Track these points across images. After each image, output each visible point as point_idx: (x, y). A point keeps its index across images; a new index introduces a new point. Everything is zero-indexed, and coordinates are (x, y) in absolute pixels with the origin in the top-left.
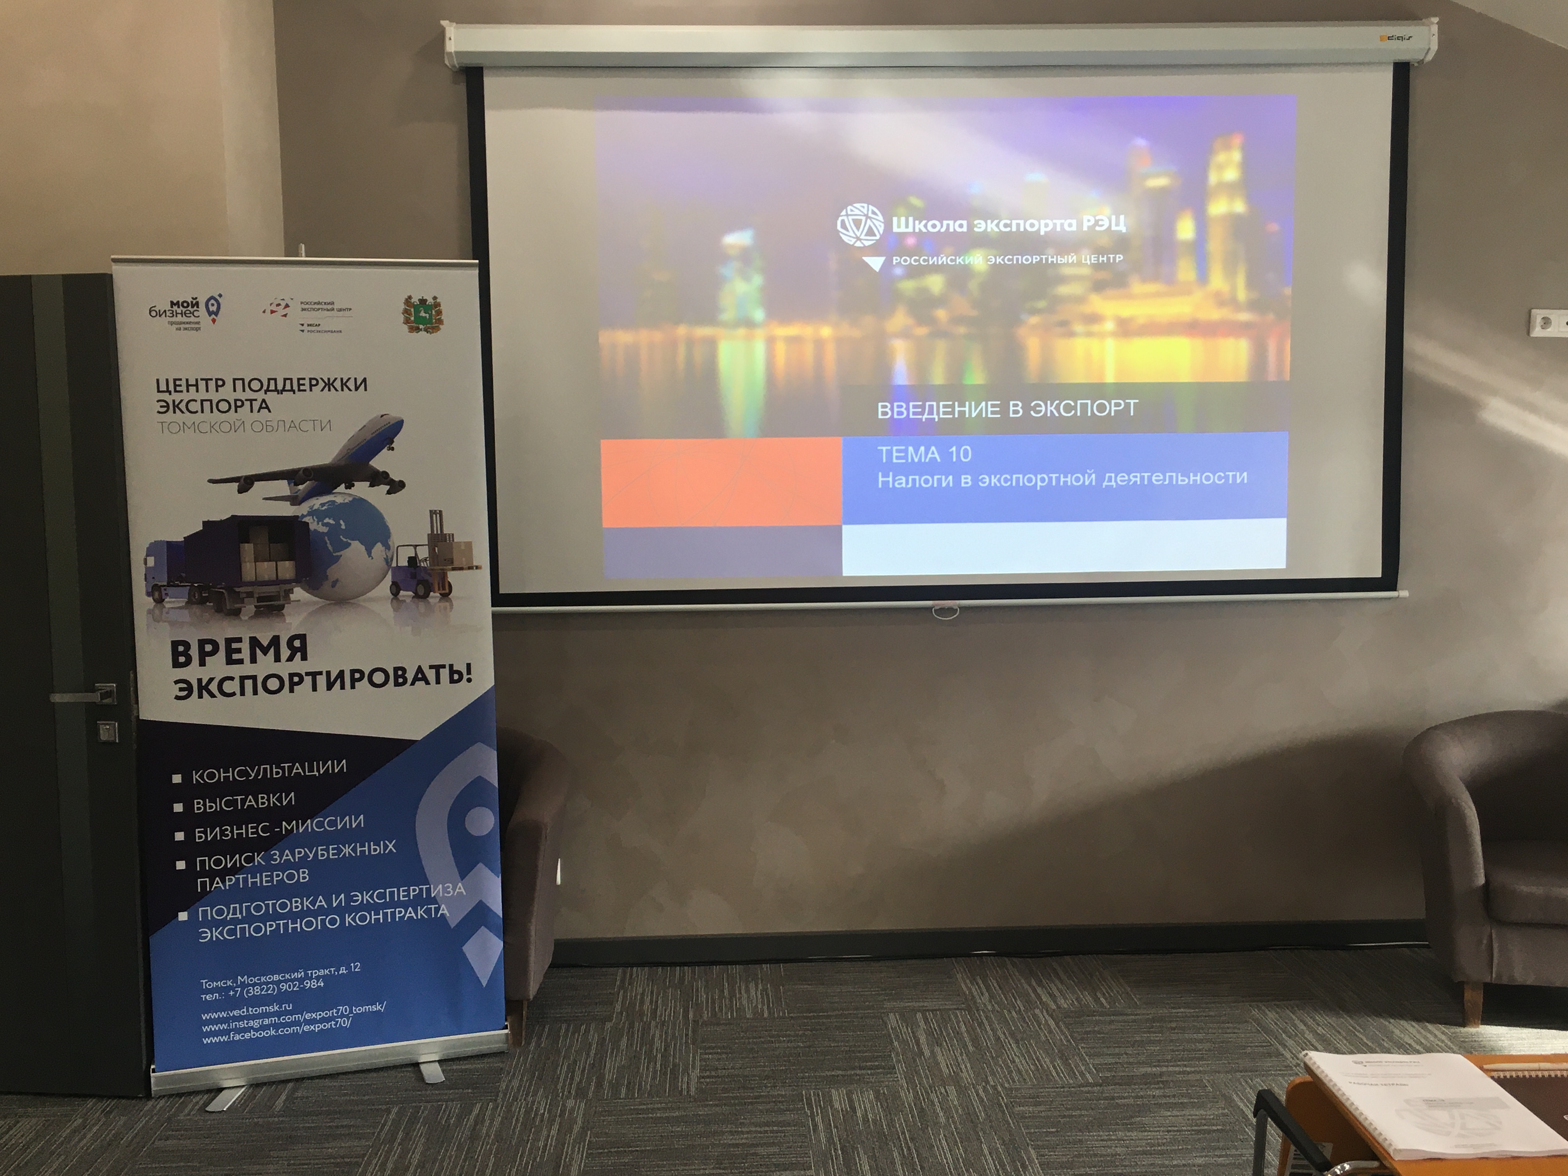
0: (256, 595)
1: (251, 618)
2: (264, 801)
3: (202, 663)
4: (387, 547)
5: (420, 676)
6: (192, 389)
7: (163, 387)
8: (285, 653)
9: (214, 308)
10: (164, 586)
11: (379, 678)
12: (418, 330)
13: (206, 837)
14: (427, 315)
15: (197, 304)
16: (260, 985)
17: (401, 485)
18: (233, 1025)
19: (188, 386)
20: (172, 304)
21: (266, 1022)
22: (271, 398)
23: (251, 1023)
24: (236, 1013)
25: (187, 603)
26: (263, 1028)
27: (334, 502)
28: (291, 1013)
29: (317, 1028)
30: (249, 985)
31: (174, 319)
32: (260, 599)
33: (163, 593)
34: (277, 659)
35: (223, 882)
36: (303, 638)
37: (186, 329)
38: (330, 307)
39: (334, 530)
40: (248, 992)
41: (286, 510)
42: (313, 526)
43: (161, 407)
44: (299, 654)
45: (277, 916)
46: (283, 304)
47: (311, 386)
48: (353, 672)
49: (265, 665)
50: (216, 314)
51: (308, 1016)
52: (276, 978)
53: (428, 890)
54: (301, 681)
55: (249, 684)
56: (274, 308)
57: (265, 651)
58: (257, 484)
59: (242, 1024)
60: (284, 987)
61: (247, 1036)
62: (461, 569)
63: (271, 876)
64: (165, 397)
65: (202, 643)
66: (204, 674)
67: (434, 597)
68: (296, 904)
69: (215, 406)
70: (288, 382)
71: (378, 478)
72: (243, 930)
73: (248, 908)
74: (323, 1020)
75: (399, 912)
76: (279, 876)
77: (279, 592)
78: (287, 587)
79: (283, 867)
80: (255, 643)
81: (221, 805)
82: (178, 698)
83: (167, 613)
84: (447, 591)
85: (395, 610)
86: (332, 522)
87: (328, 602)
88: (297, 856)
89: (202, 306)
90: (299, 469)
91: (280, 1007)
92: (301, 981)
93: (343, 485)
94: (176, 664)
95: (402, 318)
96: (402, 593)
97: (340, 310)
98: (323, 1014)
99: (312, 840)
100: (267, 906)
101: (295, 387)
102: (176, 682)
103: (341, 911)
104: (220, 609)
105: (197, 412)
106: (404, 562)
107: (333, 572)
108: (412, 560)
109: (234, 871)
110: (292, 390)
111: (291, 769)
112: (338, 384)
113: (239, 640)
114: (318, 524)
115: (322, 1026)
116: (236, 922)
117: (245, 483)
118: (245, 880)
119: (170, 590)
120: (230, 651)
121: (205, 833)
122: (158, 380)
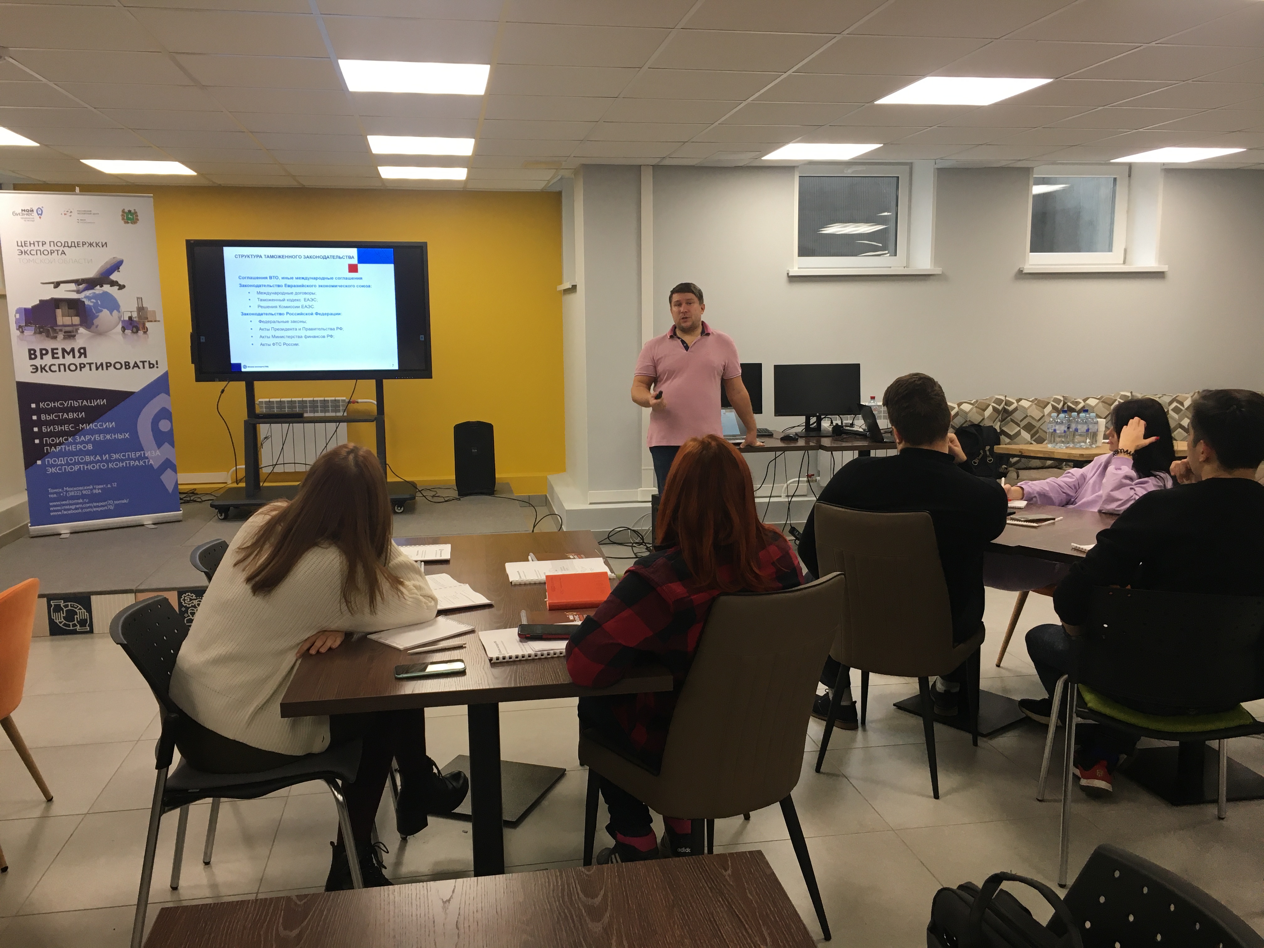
0: (63, 331)
2: (71, 416)
3: (42, 358)
5: (136, 365)
6: (32, 245)
8: (77, 354)
11: (118, 366)
12: (128, 223)
13: (47, 430)
14: (132, 217)
16: (74, 491)
17: (124, 287)
18: (63, 508)
19: (30, 244)
20: (22, 210)
21: (77, 506)
22: (66, 250)
23: (71, 507)
24: (64, 502)
26: (76, 509)
27: (95, 293)
28: (88, 503)
29: (99, 509)
30: (69, 491)
32: (65, 332)
33: (23, 328)
34: (74, 357)
35: (56, 448)
36: (84, 349)
37: (28, 221)
38: (89, 213)
39: (96, 304)
40: (69, 494)
41: (74, 296)
42: (87, 302)
44: (83, 356)
45: (79, 463)
46: (70, 212)
47: (83, 245)
48: (107, 363)
49: (69, 359)
50: (41, 214)
51: (95, 504)
52: (81, 488)
53: (144, 454)
54: (85, 366)
55: (62, 367)
56: (66, 213)
57: (68, 354)
58: (62, 285)
60: (84, 492)
61: (69, 512)
62: (152, 321)
64: (21, 248)
66: (43, 363)
67: (141, 333)
71: (113, 283)
72: (65, 469)
73: (67, 460)
75: (132, 463)
76: (79, 447)
78: (77, 327)
79: (82, 443)
80: (64, 350)
81: (53, 417)
84: (146, 330)
86: (95, 301)
87: (94, 334)
88: (87, 439)
89: (35, 211)
91: (83, 500)
92: (91, 490)
93: (98, 286)
95: (121, 218)
96: (126, 331)
98: (101, 504)
99: (92, 432)
100: (75, 459)
101: (76, 245)
103: (107, 462)
104: (48, 336)
107: (96, 322)
108: (130, 318)
109: (60, 444)
110: (75, 246)
111: (82, 403)
112: (94, 244)
113: (57, 349)
116: (62, 465)
117: (57, 285)
119: (26, 328)
121: (47, 428)
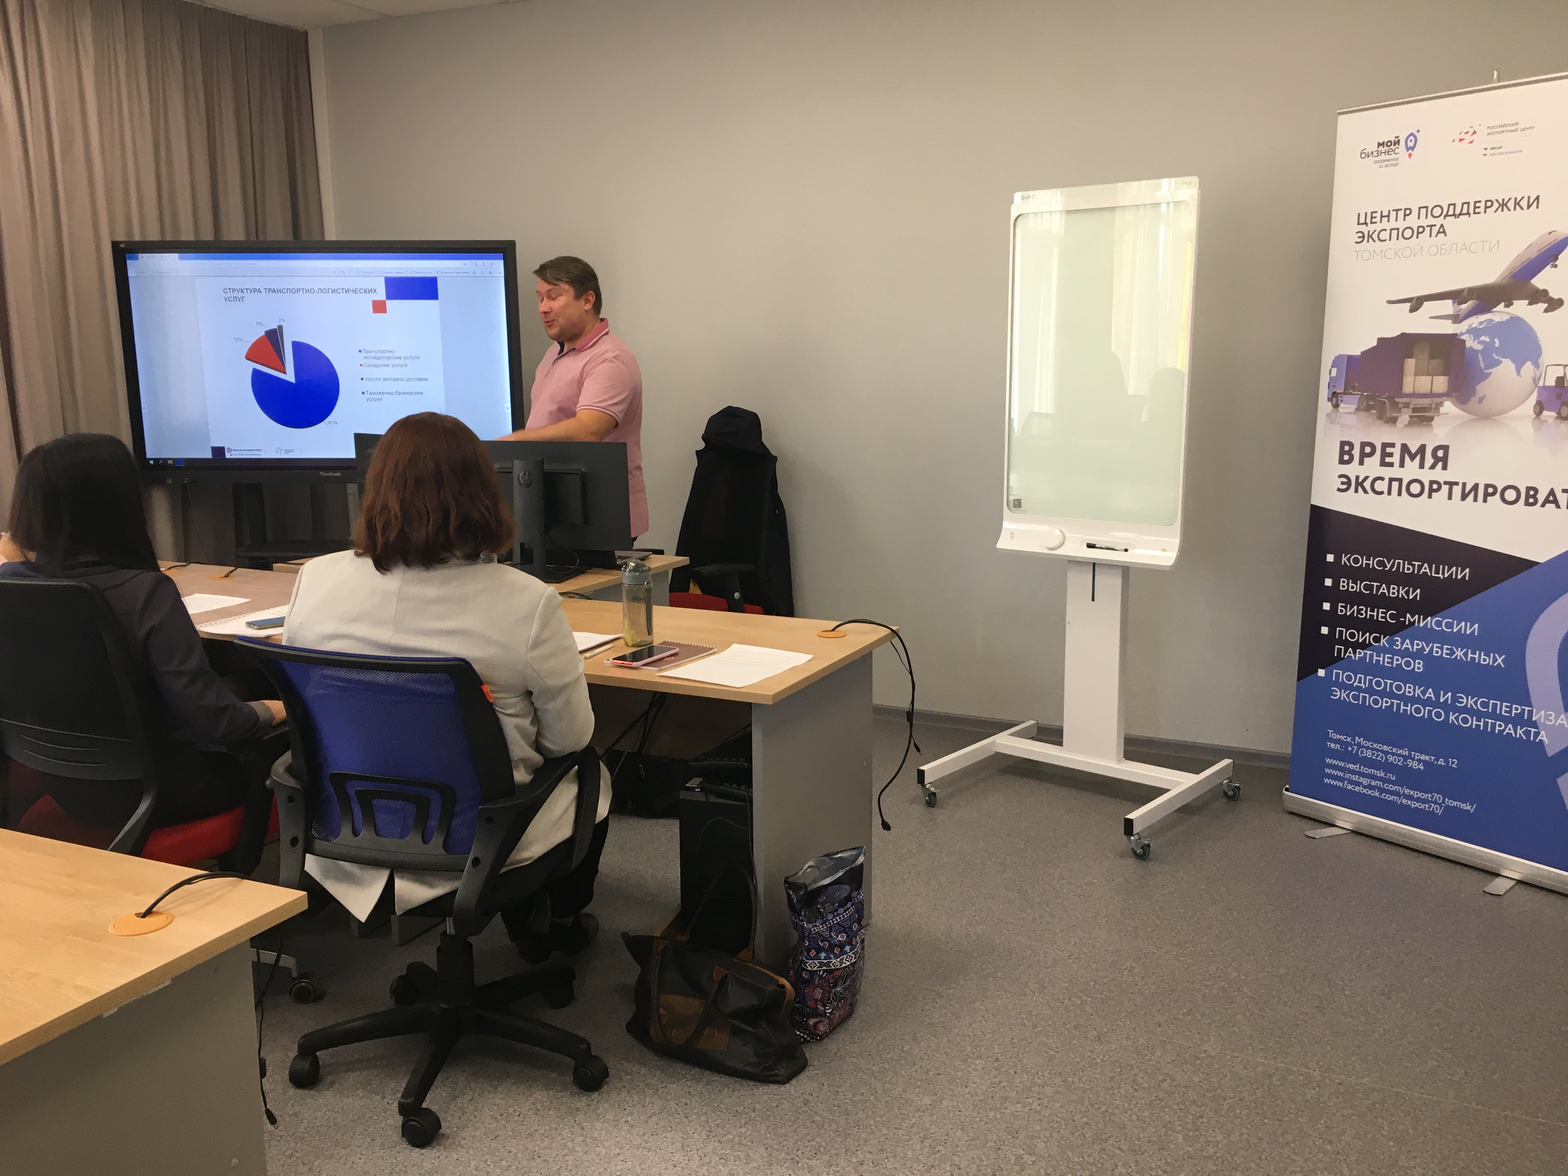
1: (1406, 426)
4: (1537, 365)
7: (1362, 220)
9: (1411, 144)
10: (1341, 393)
15: (1399, 141)
25: (1357, 409)
31: (1379, 158)
43: (1359, 237)
59: (1355, 778)
63: (1392, 659)
65: (1363, 445)
68: (1408, 690)
69: (1400, 234)
70: (1466, 206)
74: (1419, 800)
77: (1431, 405)
82: (1339, 490)
83: (1340, 417)
85: (1536, 429)
90: (1465, 289)
94: (1342, 462)
97: (1524, 130)
102: (1341, 476)
105: (1385, 240)
106: (1551, 382)
114: (1474, 341)
115: (1417, 805)
118: (1371, 656)
120: (1384, 454)
122: (1359, 215)
